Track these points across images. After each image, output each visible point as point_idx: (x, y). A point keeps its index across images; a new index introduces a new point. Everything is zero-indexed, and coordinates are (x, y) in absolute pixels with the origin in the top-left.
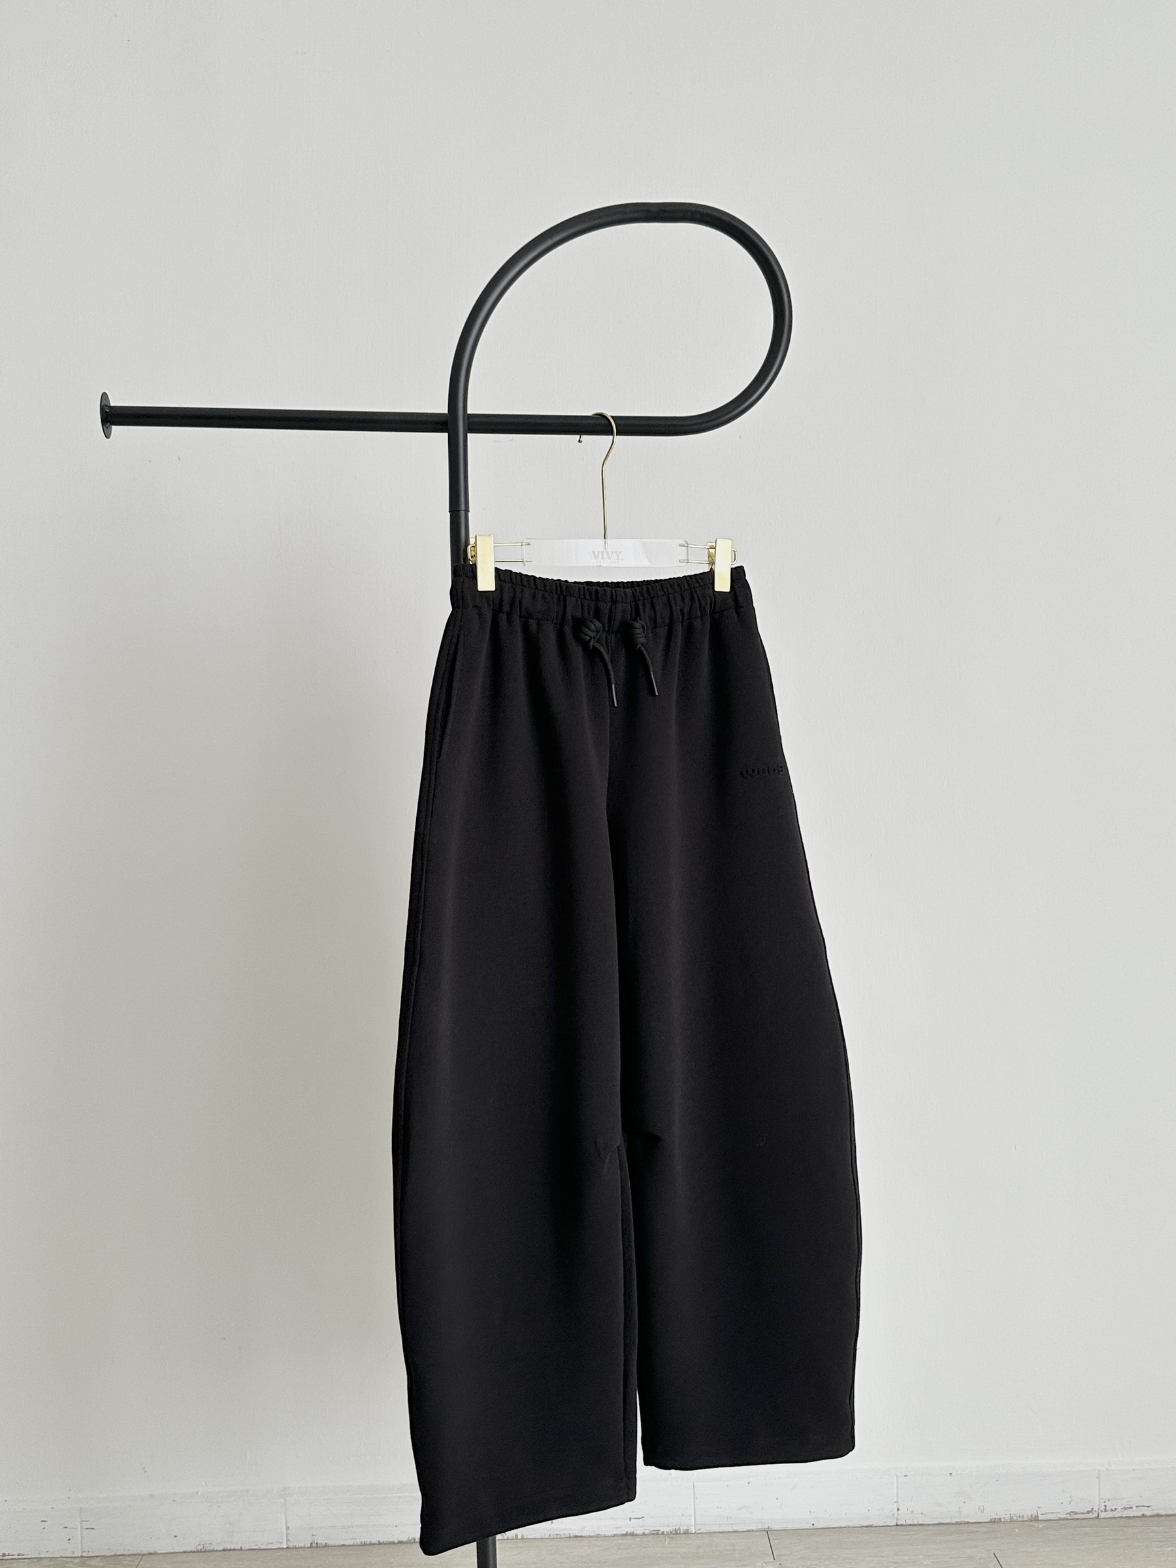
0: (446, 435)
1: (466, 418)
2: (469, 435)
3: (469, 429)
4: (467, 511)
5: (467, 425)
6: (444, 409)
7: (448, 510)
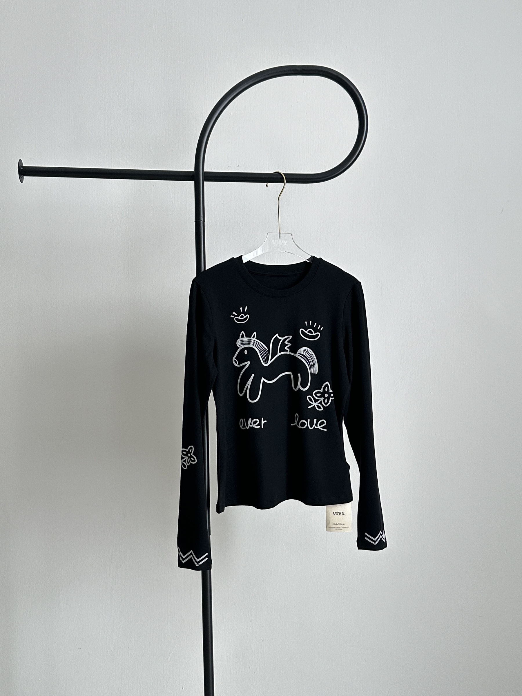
0: (194, 182)
1: (204, 173)
2: (205, 182)
3: (205, 179)
4: (204, 221)
5: (204, 177)
6: (193, 169)
7: (194, 221)
